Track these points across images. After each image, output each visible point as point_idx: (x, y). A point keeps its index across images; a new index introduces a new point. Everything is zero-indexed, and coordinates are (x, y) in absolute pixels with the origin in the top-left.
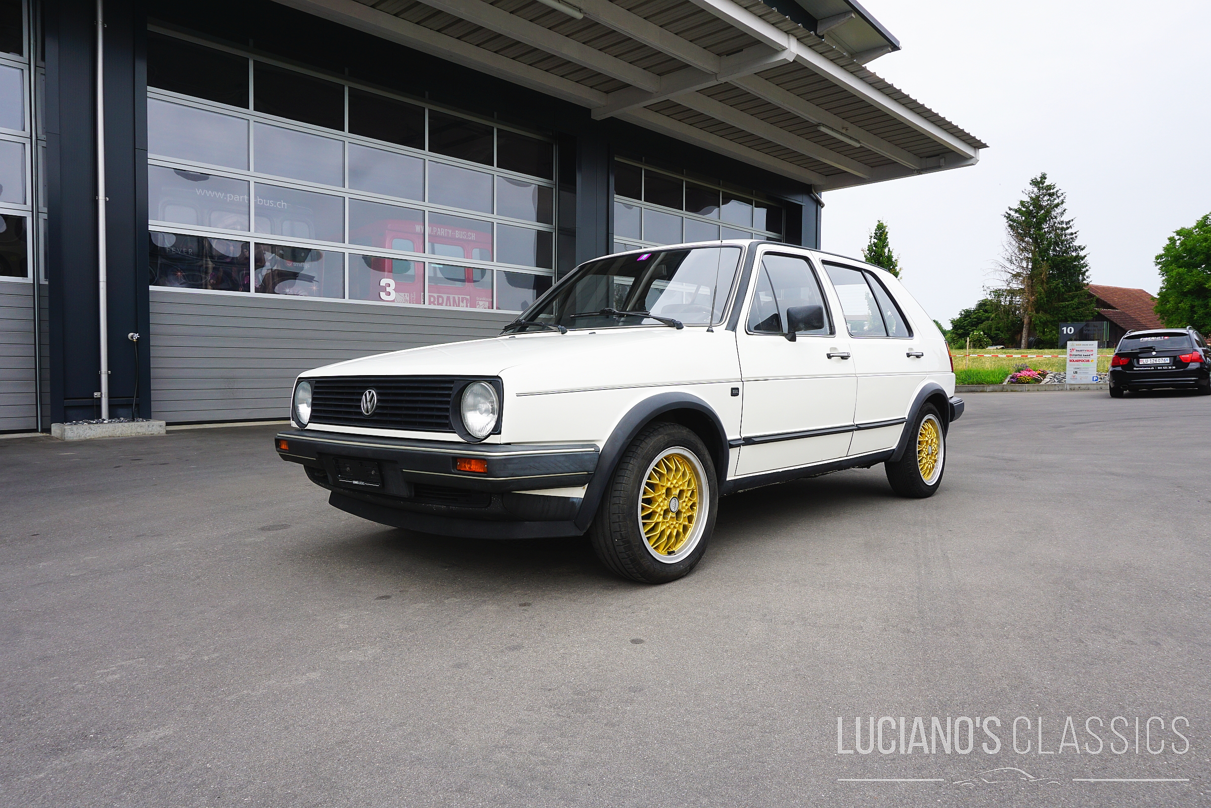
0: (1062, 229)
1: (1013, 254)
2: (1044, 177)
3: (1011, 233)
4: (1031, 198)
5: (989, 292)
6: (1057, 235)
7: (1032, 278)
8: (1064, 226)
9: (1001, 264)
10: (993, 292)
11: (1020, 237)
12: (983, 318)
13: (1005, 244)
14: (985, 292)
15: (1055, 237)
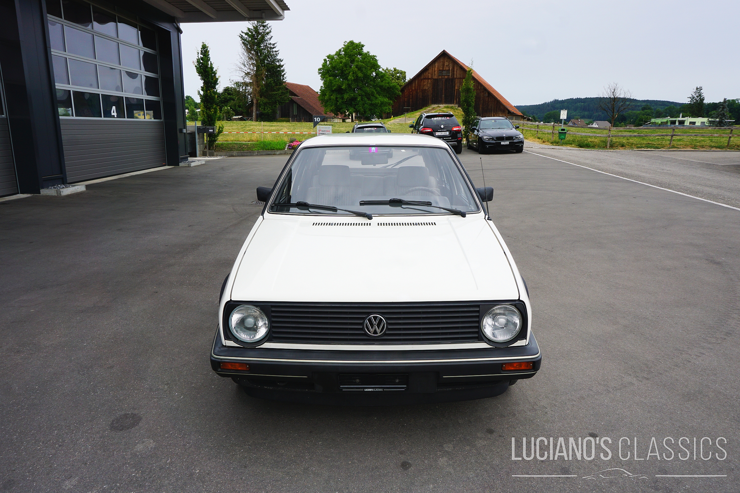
0: (271, 48)
1: (246, 61)
3: (244, 47)
4: (253, 26)
5: (233, 84)
6: (268, 51)
7: (257, 76)
8: (272, 46)
9: (239, 66)
10: (235, 83)
11: (249, 51)
12: (228, 98)
13: (240, 54)
14: (231, 84)
15: (268, 52)
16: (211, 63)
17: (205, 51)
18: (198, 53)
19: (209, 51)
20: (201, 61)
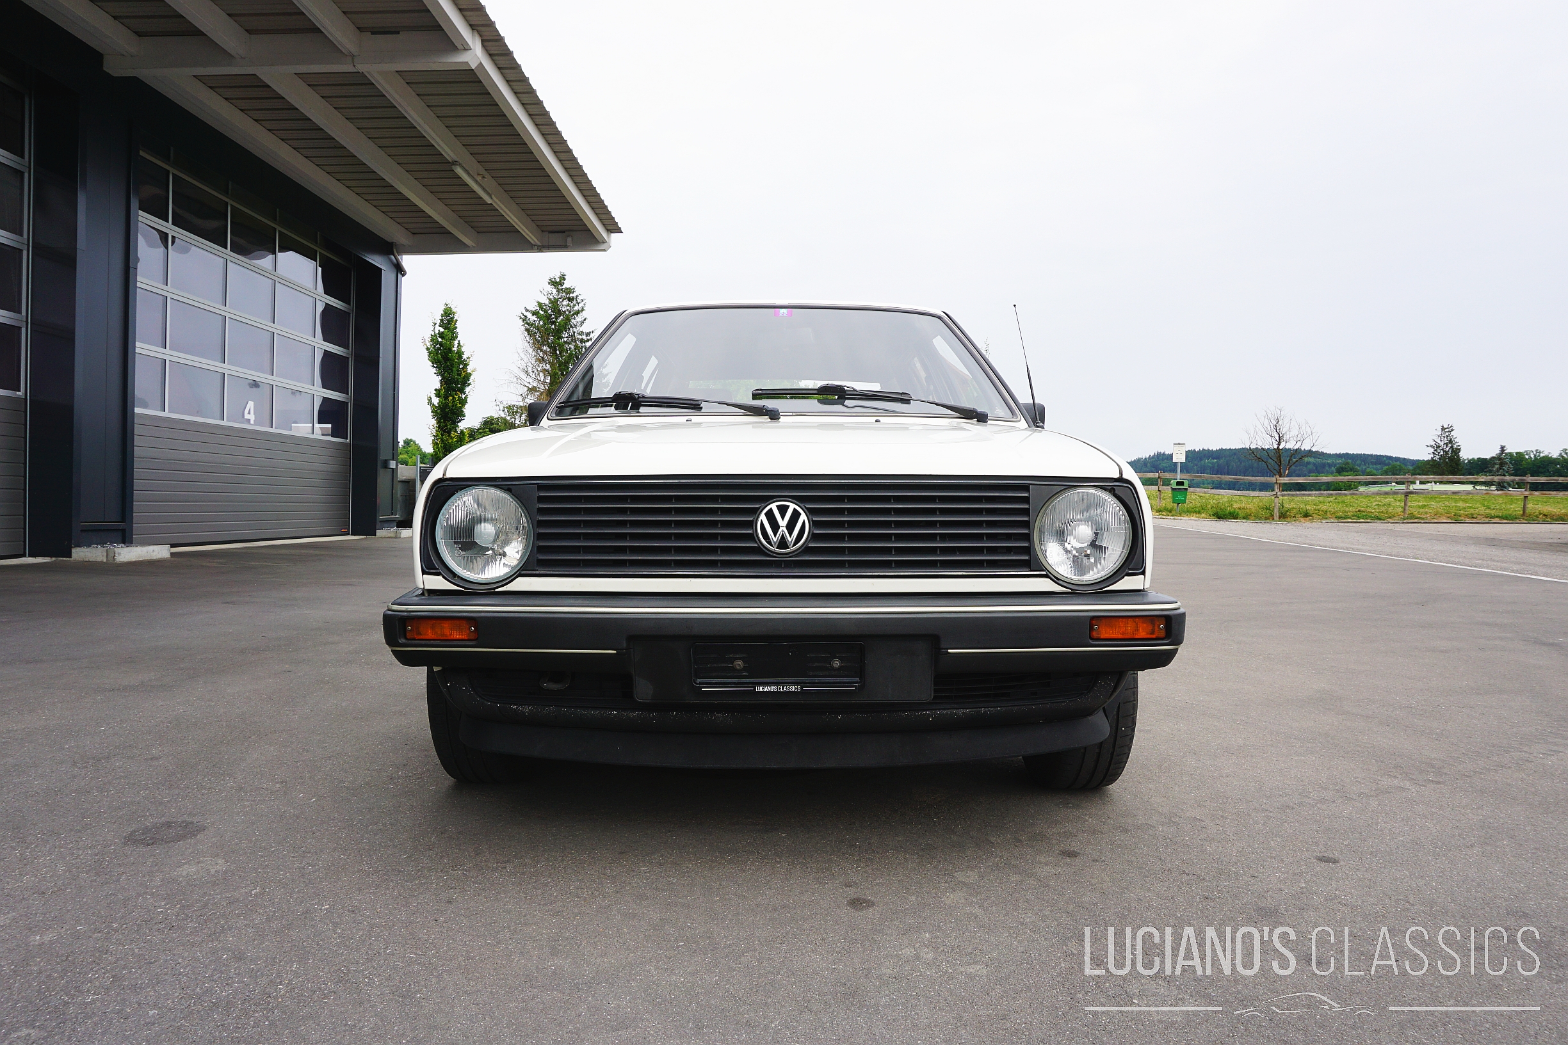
0: (582, 341)
1: (530, 364)
2: (563, 278)
3: (528, 339)
4: (550, 299)
5: (502, 408)
6: (576, 347)
7: (551, 394)
8: (584, 337)
9: (516, 375)
10: (507, 407)
11: (538, 345)
13: (520, 351)
14: (498, 408)
15: (575, 349)
16: (459, 344)
17: (448, 321)
18: (435, 324)
19: (457, 320)
20: (440, 340)
